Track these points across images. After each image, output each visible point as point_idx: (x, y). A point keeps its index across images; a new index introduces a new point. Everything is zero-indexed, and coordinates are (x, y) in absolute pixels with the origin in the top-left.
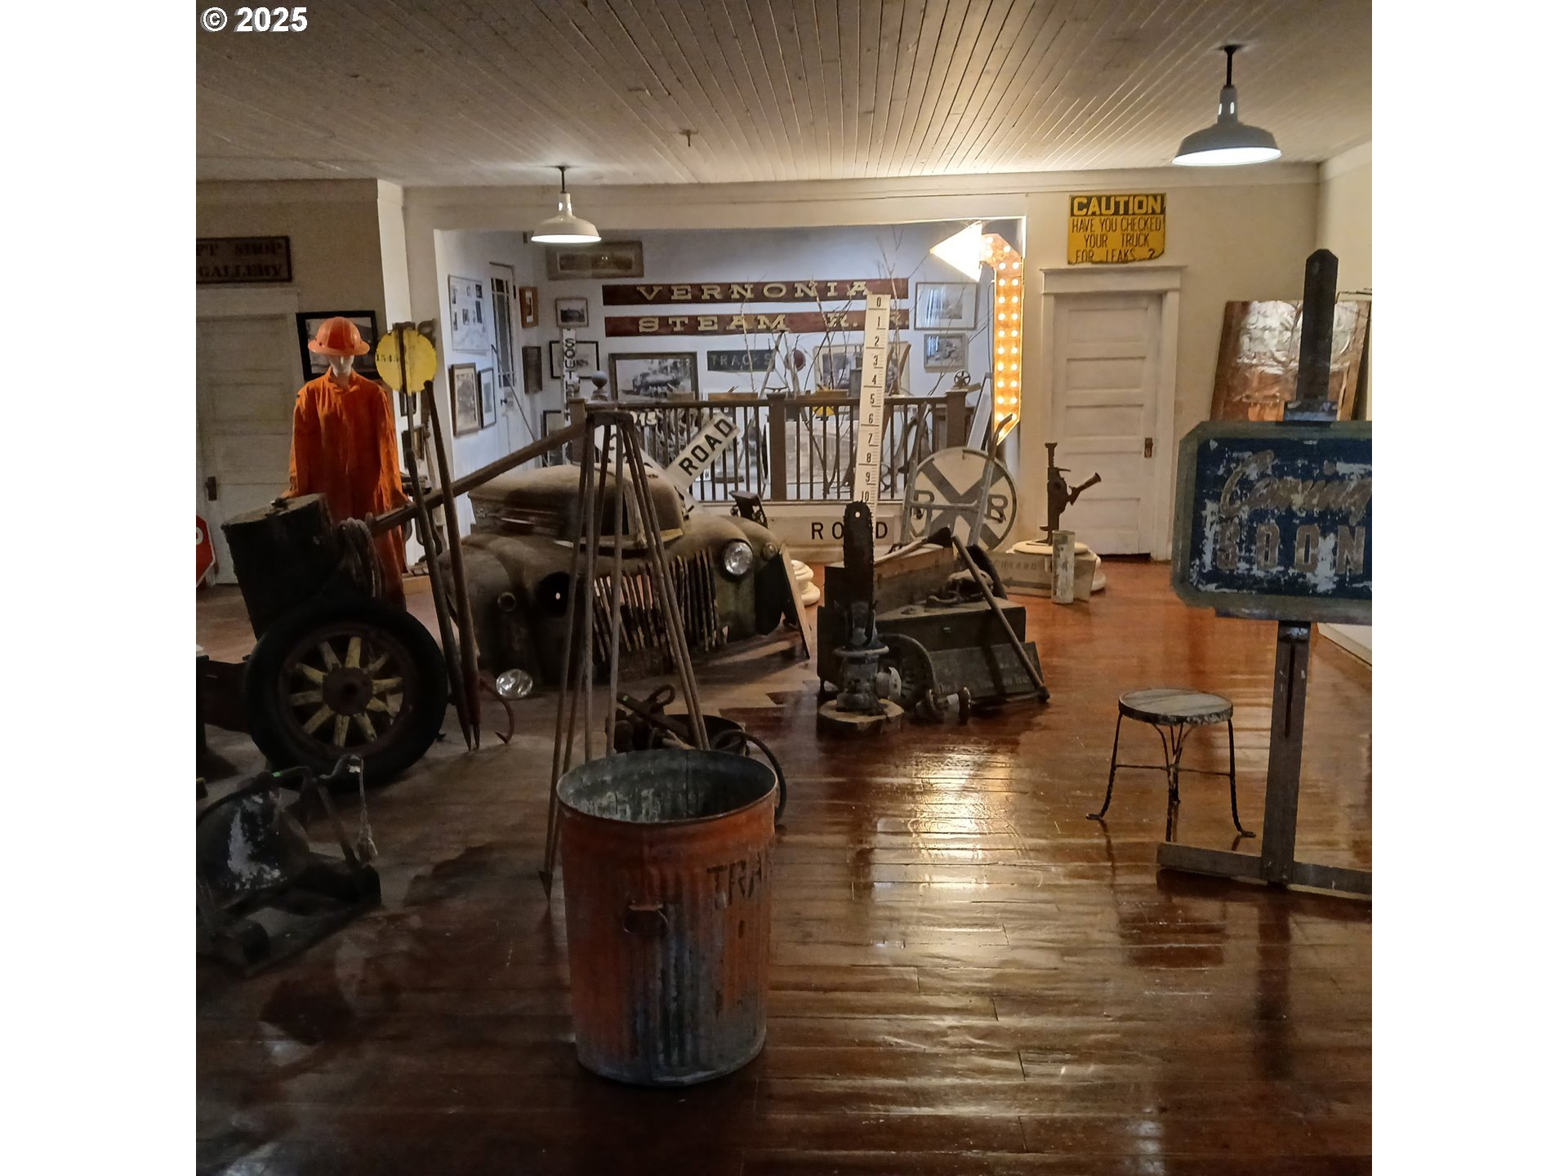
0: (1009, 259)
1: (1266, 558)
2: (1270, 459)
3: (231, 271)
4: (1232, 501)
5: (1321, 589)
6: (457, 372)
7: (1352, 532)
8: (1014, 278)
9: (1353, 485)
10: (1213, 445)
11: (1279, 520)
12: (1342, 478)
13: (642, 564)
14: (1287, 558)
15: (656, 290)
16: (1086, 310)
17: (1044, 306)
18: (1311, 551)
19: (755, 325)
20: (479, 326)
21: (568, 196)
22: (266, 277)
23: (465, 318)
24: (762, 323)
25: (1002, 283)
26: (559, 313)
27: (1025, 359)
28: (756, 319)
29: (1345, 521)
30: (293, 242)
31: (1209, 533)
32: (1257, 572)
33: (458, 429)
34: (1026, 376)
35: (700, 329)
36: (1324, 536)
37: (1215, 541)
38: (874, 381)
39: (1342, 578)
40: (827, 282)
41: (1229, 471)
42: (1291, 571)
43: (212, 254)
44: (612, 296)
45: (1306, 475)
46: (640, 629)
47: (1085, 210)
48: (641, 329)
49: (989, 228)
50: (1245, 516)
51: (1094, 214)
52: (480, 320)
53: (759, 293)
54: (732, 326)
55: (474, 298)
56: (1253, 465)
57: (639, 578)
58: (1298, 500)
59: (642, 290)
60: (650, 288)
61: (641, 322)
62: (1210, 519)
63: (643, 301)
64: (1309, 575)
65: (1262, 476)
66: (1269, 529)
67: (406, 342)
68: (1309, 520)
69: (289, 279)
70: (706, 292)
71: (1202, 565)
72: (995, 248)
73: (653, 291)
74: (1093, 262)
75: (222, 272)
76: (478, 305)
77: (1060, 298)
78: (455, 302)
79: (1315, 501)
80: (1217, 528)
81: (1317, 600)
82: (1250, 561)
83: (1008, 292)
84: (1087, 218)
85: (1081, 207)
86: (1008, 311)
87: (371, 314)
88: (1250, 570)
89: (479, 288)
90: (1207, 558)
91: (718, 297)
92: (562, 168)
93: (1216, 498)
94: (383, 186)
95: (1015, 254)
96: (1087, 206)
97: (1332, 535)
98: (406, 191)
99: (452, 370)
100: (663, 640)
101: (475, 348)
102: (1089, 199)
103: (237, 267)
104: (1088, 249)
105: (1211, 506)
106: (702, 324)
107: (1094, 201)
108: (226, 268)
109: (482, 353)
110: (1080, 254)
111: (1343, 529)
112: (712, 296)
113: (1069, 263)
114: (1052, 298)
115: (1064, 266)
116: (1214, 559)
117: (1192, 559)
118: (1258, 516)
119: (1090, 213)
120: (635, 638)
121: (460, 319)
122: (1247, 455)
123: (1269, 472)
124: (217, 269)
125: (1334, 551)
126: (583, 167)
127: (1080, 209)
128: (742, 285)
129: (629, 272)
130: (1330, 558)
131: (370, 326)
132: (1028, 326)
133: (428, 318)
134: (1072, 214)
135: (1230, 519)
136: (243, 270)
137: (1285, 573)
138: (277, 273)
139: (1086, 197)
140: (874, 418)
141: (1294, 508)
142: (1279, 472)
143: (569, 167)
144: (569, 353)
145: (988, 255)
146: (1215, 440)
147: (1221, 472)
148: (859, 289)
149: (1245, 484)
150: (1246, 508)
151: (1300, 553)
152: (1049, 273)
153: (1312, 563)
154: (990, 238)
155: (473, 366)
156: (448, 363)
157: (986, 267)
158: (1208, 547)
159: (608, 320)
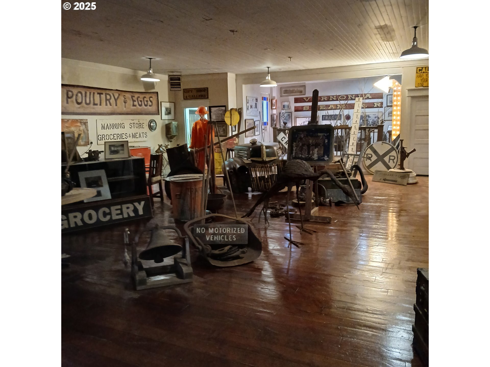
0: (398, 86)
1: (305, 154)
2: (305, 133)
3: (196, 96)
4: (298, 142)
5: (315, 159)
6: (247, 121)
7: (321, 147)
8: (399, 92)
9: (321, 138)
10: (295, 131)
11: (307, 146)
12: (319, 136)
13: (264, 165)
14: (309, 153)
15: (309, 98)
16: (421, 101)
17: (408, 100)
18: (313, 152)
19: (336, 107)
20: (256, 109)
21: (269, 75)
22: (203, 98)
23: (251, 107)
24: (338, 107)
25: (395, 93)
26: (282, 105)
27: (402, 116)
28: (336, 106)
29: (319, 145)
30: (209, 89)
31: (294, 149)
32: (303, 157)
33: (246, 135)
34: (402, 120)
35: (320, 109)
36: (316, 148)
37: (295, 151)
38: (356, 122)
39: (319, 157)
40: (358, 94)
41: (298, 136)
42: (309, 156)
43: (192, 92)
44: (297, 100)
45: (312, 136)
46: (263, 181)
47: (421, 71)
48: (304, 110)
49: (392, 77)
50: (301, 145)
51: (424, 72)
52: (256, 107)
53: (337, 98)
54: (330, 108)
55: (255, 102)
56: (302, 135)
57: (263, 169)
58: (311, 141)
59: (305, 99)
60: (307, 98)
61: (304, 107)
62: (294, 146)
63: (305, 102)
64: (313, 156)
65: (304, 137)
66: (305, 147)
67: (232, 113)
68: (313, 145)
69: (208, 98)
70: (322, 99)
71: (293, 156)
72: (394, 83)
73: (307, 99)
74: (424, 87)
75: (193, 96)
76: (256, 104)
77: (413, 97)
78: (248, 103)
79: (314, 141)
80: (296, 148)
81: (314, 161)
82: (302, 154)
83: (397, 96)
84: (421, 74)
85: (420, 70)
86: (397, 101)
87: (225, 106)
88: (302, 156)
89: (257, 100)
90: (294, 154)
91: (326, 100)
92: (268, 68)
93: (295, 142)
94: (229, 74)
95: (400, 85)
96: (422, 70)
97: (317, 148)
98: (236, 75)
99: (245, 120)
100: (268, 184)
101: (254, 115)
102: (422, 68)
103: (197, 95)
104: (422, 83)
105: (294, 144)
106: (321, 107)
107: (424, 69)
108: (194, 96)
109: (256, 116)
110: (419, 84)
111: (319, 147)
112: (324, 99)
113: (416, 87)
114: (410, 97)
115: (414, 88)
116: (295, 154)
117: (291, 154)
118: (303, 145)
119: (422, 72)
120: (261, 183)
121: (249, 107)
122: (301, 132)
123: (305, 136)
124: (192, 96)
125: (317, 151)
126: (274, 67)
127: (419, 71)
128: (333, 96)
129: (302, 94)
130: (317, 153)
131: (225, 109)
132: (402, 106)
133: (240, 107)
134: (417, 73)
135: (298, 146)
136: (198, 96)
137: (308, 156)
138: (205, 97)
139: (422, 67)
140: (355, 132)
141: (310, 143)
142: (307, 136)
143: (270, 67)
144: (283, 116)
145: (391, 86)
146: (295, 130)
147: (296, 136)
148: (368, 96)
149: (301, 139)
150: (301, 143)
151: (311, 152)
152: (409, 90)
153: (313, 154)
154: (392, 80)
155: (253, 119)
156: (244, 119)
157: (390, 89)
158: (294, 152)
159: (295, 107)
